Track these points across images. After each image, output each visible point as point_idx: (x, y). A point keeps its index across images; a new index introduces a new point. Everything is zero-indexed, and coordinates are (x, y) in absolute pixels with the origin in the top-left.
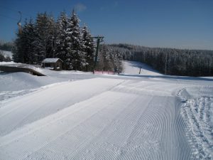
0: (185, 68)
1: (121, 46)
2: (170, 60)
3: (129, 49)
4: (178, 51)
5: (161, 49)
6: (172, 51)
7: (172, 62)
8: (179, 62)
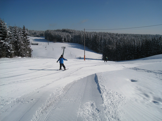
0: (115, 47)
1: (64, 31)
2: (102, 41)
3: (70, 33)
4: (110, 34)
5: (97, 33)
6: (105, 34)
7: (105, 43)
8: (110, 42)
